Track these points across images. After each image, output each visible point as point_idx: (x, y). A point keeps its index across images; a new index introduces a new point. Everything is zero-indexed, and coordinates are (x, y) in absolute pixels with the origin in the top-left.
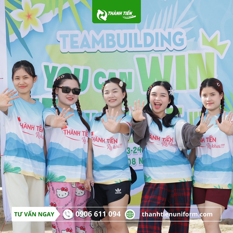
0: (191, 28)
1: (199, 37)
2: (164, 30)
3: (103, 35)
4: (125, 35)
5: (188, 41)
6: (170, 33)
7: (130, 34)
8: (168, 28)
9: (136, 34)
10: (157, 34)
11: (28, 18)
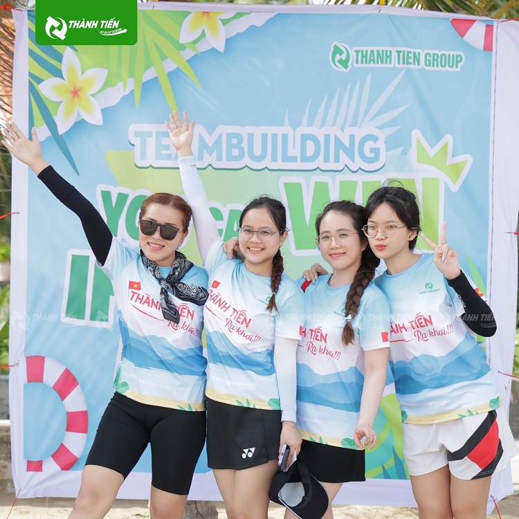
0: (396, 128)
1: (411, 146)
2: (342, 130)
3: (220, 135)
4: (264, 136)
5: (390, 153)
6: (352, 137)
7: (275, 136)
8: (350, 126)
9: (285, 137)
10: (327, 137)
11: (74, 96)
